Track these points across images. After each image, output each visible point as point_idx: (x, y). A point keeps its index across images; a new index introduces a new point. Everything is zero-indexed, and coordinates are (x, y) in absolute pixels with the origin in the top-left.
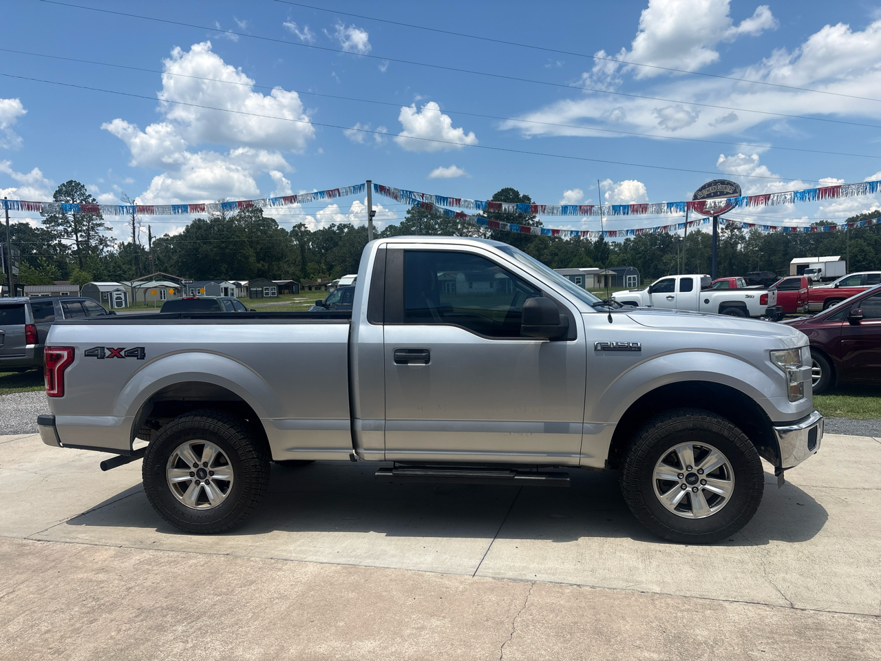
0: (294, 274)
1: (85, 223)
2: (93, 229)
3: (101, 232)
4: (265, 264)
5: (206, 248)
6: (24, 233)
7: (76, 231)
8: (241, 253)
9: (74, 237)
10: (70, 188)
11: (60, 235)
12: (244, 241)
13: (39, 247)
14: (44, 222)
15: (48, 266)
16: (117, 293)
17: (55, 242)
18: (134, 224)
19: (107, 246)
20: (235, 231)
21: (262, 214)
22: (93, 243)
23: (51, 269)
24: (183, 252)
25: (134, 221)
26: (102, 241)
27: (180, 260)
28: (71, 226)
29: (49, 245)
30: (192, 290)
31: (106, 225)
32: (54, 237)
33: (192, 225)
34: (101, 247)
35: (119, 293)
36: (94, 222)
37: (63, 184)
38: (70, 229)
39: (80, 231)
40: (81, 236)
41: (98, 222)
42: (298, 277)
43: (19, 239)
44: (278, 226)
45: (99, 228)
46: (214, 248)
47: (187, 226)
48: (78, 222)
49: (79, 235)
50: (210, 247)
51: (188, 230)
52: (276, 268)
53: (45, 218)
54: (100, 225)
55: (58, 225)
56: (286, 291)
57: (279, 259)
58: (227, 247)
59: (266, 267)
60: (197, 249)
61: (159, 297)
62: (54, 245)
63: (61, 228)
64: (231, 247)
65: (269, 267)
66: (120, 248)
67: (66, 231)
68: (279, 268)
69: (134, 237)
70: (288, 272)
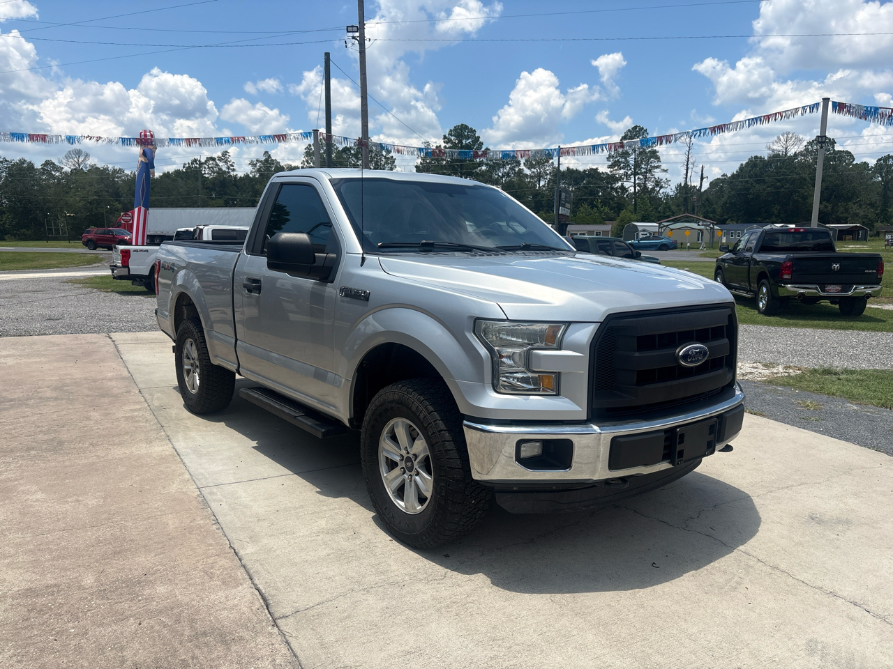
0: (865, 216)
1: (643, 166)
2: (650, 170)
3: (658, 174)
4: (827, 204)
5: (758, 187)
6: (593, 177)
7: (635, 174)
8: (798, 192)
9: (633, 180)
10: (635, 132)
11: (620, 179)
12: (805, 179)
13: (604, 190)
14: (610, 167)
15: (602, 207)
16: (643, 233)
17: (617, 185)
18: (687, 165)
19: (661, 187)
20: (795, 168)
21: (833, 147)
22: (650, 185)
23: (604, 210)
24: (732, 193)
25: (688, 162)
26: (658, 183)
27: (728, 201)
28: (630, 169)
29: (612, 188)
30: (732, 233)
31: (662, 168)
32: (617, 180)
33: (747, 163)
34: (658, 189)
35: (645, 233)
36: (653, 165)
37: (629, 130)
38: (629, 172)
39: (638, 174)
40: (639, 178)
41: (656, 165)
42: (870, 220)
43: (589, 183)
44: (854, 159)
45: (655, 170)
46: (768, 187)
47: (742, 165)
48: (637, 165)
49: (637, 177)
50: (763, 187)
51: (741, 168)
52: (841, 209)
53: (610, 163)
54: (657, 167)
55: (620, 169)
56: (848, 237)
57: (849, 199)
58: (782, 187)
59: (829, 208)
60: (748, 189)
61: (697, 239)
62: (617, 188)
63: (622, 171)
64: (788, 185)
65: (833, 208)
66: (677, 190)
67: (626, 174)
68: (846, 210)
69: (686, 178)
70: (857, 214)
